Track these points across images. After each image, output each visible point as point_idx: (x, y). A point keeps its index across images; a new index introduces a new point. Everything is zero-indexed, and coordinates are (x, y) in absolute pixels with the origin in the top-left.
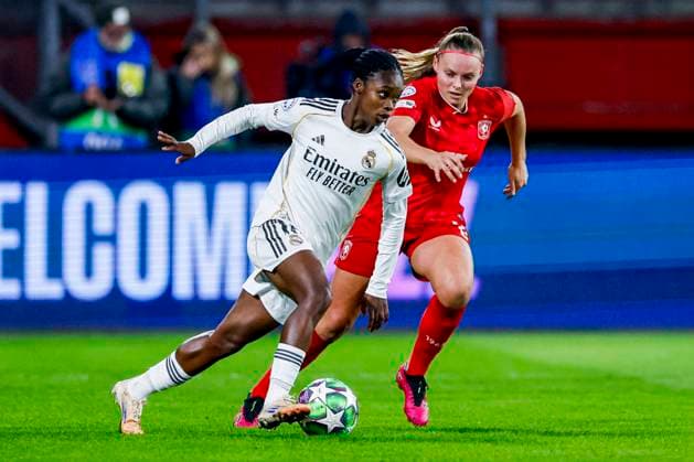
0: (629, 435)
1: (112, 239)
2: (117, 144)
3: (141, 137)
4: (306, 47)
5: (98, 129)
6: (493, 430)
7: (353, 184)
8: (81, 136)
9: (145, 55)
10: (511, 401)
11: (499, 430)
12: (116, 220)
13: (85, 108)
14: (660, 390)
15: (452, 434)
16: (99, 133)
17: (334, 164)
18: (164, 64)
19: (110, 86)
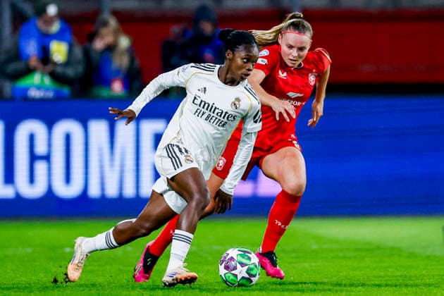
0: (391, 286)
1: (47, 158)
2: (50, 95)
3: (66, 90)
4: (176, 29)
5: (37, 85)
6: (301, 283)
7: (225, 120)
8: (26, 89)
9: (68, 35)
10: (313, 264)
11: (305, 283)
12: (50, 145)
13: (29, 71)
14: (412, 255)
15: (274, 286)
16: (38, 88)
17: (212, 107)
18: (81, 42)
19: (45, 56)
